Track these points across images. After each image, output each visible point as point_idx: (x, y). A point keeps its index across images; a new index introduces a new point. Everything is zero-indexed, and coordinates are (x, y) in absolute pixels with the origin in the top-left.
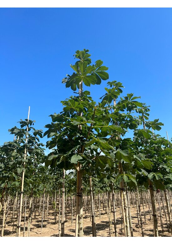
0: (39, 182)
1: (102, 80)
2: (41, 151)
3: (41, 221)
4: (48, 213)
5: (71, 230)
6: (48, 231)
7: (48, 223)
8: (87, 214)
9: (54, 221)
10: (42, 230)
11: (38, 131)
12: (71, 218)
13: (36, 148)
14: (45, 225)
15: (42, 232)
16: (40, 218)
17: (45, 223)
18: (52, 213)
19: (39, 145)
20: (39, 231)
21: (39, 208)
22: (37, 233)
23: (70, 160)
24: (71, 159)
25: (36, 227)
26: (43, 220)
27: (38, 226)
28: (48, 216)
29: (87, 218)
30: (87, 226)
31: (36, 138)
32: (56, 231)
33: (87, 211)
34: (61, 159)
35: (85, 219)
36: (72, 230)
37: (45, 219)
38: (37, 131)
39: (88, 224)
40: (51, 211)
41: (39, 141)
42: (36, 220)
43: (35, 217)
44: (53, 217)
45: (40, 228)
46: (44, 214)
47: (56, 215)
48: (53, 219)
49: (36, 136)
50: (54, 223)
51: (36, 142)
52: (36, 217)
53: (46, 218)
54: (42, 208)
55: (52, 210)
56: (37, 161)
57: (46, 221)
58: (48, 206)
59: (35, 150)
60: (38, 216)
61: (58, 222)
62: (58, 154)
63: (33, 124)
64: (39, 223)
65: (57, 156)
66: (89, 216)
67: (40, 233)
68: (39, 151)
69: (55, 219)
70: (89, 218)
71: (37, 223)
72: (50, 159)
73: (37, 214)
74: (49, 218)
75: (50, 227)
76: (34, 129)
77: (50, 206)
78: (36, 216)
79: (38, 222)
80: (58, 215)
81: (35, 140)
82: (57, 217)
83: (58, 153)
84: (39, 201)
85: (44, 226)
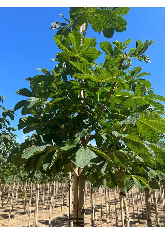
0: (8, 173)
1: (115, 31)
2: (11, 138)
3: (8, 211)
4: (17, 202)
5: (40, 221)
6: (16, 222)
7: (17, 213)
8: (58, 203)
9: (23, 211)
10: (10, 221)
11: (9, 111)
12: (41, 207)
13: (5, 133)
14: (13, 215)
15: (9, 224)
16: (8, 207)
17: (13, 213)
18: (21, 201)
19: (9, 129)
20: (6, 223)
21: (7, 196)
22: (3, 225)
23: (75, 160)
24: (76, 158)
25: (3, 218)
26: (12, 209)
27: (6, 217)
28: (17, 204)
29: (57, 207)
30: (58, 216)
31: (6, 120)
32: (25, 223)
33: (58, 199)
34: (54, 158)
35: (55, 208)
36: (42, 221)
37: (13, 209)
38: (7, 111)
39: (59, 214)
40: (20, 200)
41: (9, 125)
42: (3, 209)
43: (2, 205)
44: (22, 206)
45: (7, 219)
46: (13, 202)
47: (26, 204)
48: (22, 209)
49: (5, 117)
50: (23, 213)
51: (5, 125)
52: (4, 206)
53: (14, 207)
54: (11, 196)
55: (21, 197)
56: (7, 149)
57: (14, 210)
58: (17, 193)
59: (3, 135)
60: (6, 204)
61: (27, 212)
62: (44, 144)
63: (3, 102)
64: (6, 213)
65: (42, 149)
66: (60, 205)
67: (7, 224)
68: (9, 137)
69: (24, 208)
70: (59, 207)
71: (4, 213)
72: (27, 154)
73: (5, 202)
74: (17, 207)
75: (19, 217)
76: (3, 108)
77: (20, 193)
78: (4, 204)
79: (5, 211)
80: (27, 203)
81: (4, 122)
82: (26, 206)
83: (43, 141)
84: (8, 188)
85: (12, 217)
